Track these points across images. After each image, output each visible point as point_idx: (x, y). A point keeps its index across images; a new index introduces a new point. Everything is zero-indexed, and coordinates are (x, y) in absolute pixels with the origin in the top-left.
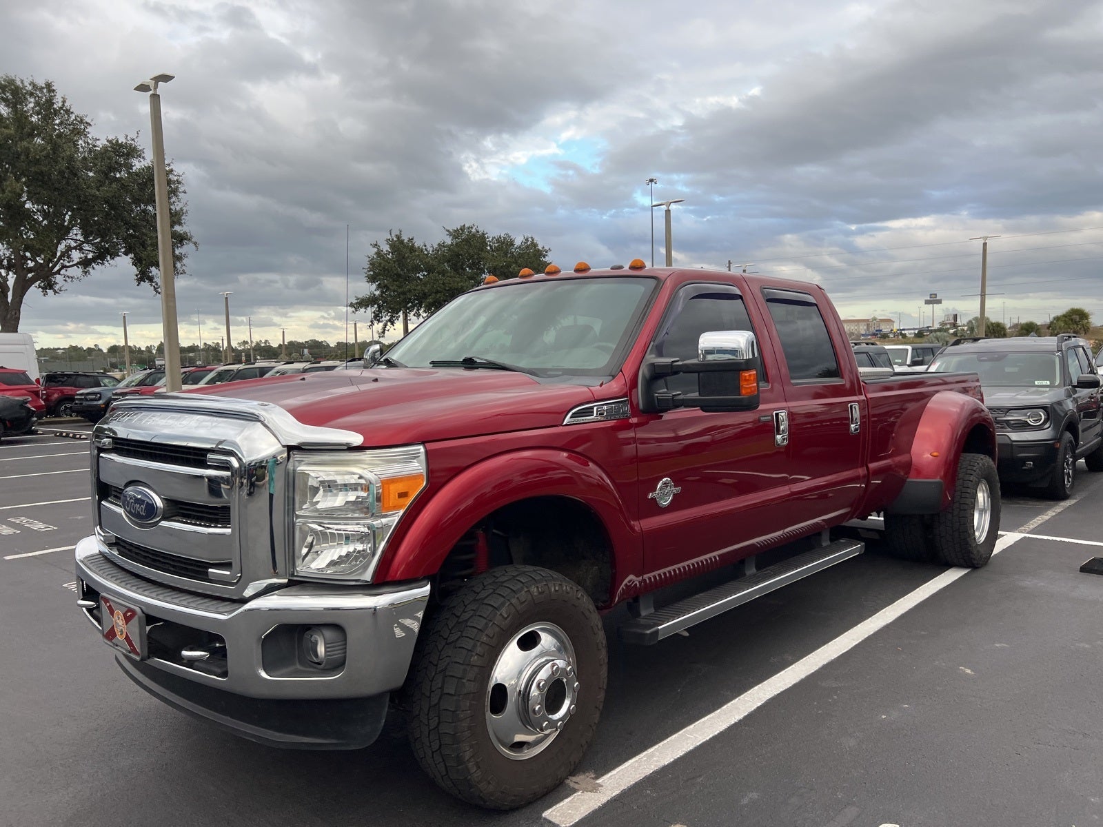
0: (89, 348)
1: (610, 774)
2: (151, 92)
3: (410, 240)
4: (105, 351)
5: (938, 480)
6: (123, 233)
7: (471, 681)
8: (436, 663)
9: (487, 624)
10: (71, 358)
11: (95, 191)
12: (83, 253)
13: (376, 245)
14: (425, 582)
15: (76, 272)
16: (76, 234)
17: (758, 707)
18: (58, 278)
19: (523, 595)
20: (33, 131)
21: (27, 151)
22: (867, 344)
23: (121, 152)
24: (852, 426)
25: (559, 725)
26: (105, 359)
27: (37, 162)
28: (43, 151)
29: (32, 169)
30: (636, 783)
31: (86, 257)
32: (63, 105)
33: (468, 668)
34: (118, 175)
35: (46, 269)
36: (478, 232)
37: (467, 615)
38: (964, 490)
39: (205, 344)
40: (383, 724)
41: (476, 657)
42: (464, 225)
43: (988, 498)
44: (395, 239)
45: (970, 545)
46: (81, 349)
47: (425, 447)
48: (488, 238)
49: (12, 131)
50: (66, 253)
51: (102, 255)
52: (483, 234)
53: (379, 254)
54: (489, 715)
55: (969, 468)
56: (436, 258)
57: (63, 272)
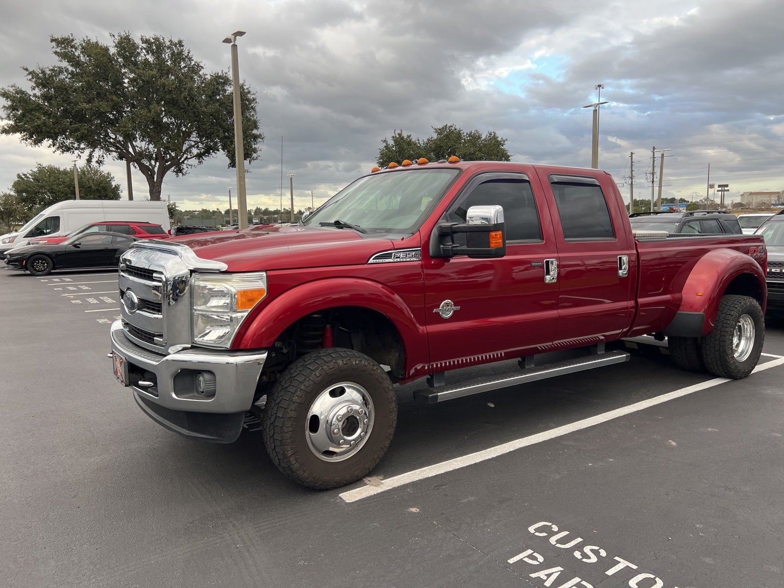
0: (213, 211)
1: (392, 478)
2: (232, 44)
3: (409, 137)
4: (223, 213)
5: (701, 313)
6: (222, 135)
7: (292, 411)
8: (275, 399)
9: (305, 379)
10: (203, 218)
11: (204, 108)
12: (199, 150)
13: (385, 141)
14: (264, 351)
15: (194, 161)
16: (194, 137)
17: (510, 452)
18: (184, 166)
19: (331, 365)
20: (169, 71)
21: (164, 85)
22: (719, 213)
23: (220, 81)
24: (620, 271)
25: (352, 443)
26: (223, 218)
27: (170, 92)
28: (173, 84)
29: (167, 97)
30: (405, 485)
31: (201, 152)
32: (188, 55)
33: (291, 403)
34: (218, 97)
35: (176, 160)
36: (456, 129)
37: (296, 374)
38: (725, 321)
39: (284, 209)
40: (241, 431)
41: (296, 397)
42: (447, 125)
43: (753, 329)
44: (398, 136)
45: (728, 362)
46: (209, 211)
47: (266, 273)
48: (463, 133)
49: (155, 72)
50: (188, 150)
51: (208, 151)
52: (460, 131)
53: (386, 147)
54: (307, 432)
55: (732, 306)
56: (425, 149)
57: (185, 162)
